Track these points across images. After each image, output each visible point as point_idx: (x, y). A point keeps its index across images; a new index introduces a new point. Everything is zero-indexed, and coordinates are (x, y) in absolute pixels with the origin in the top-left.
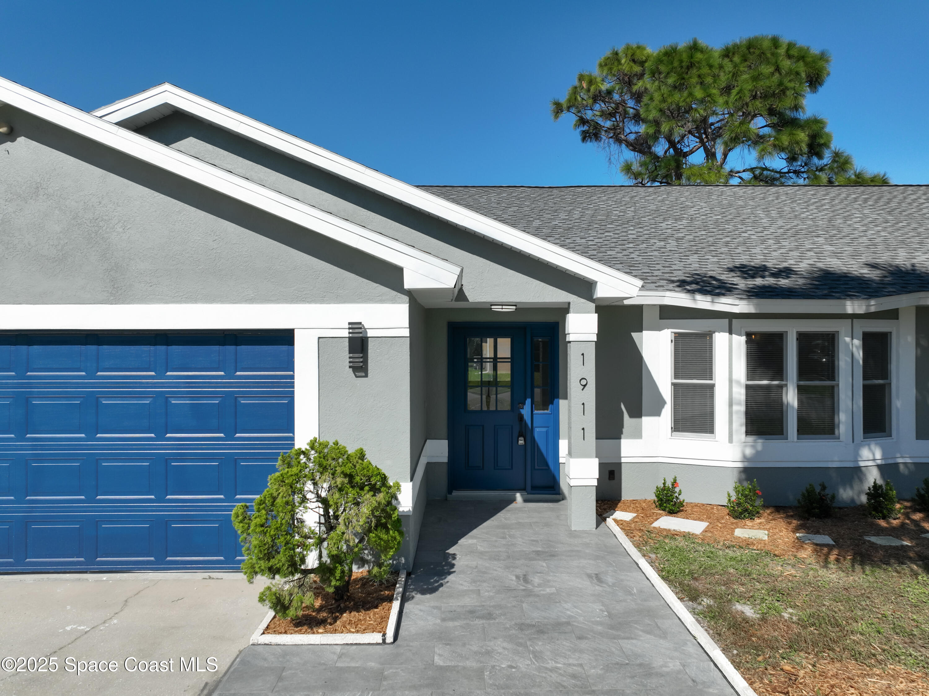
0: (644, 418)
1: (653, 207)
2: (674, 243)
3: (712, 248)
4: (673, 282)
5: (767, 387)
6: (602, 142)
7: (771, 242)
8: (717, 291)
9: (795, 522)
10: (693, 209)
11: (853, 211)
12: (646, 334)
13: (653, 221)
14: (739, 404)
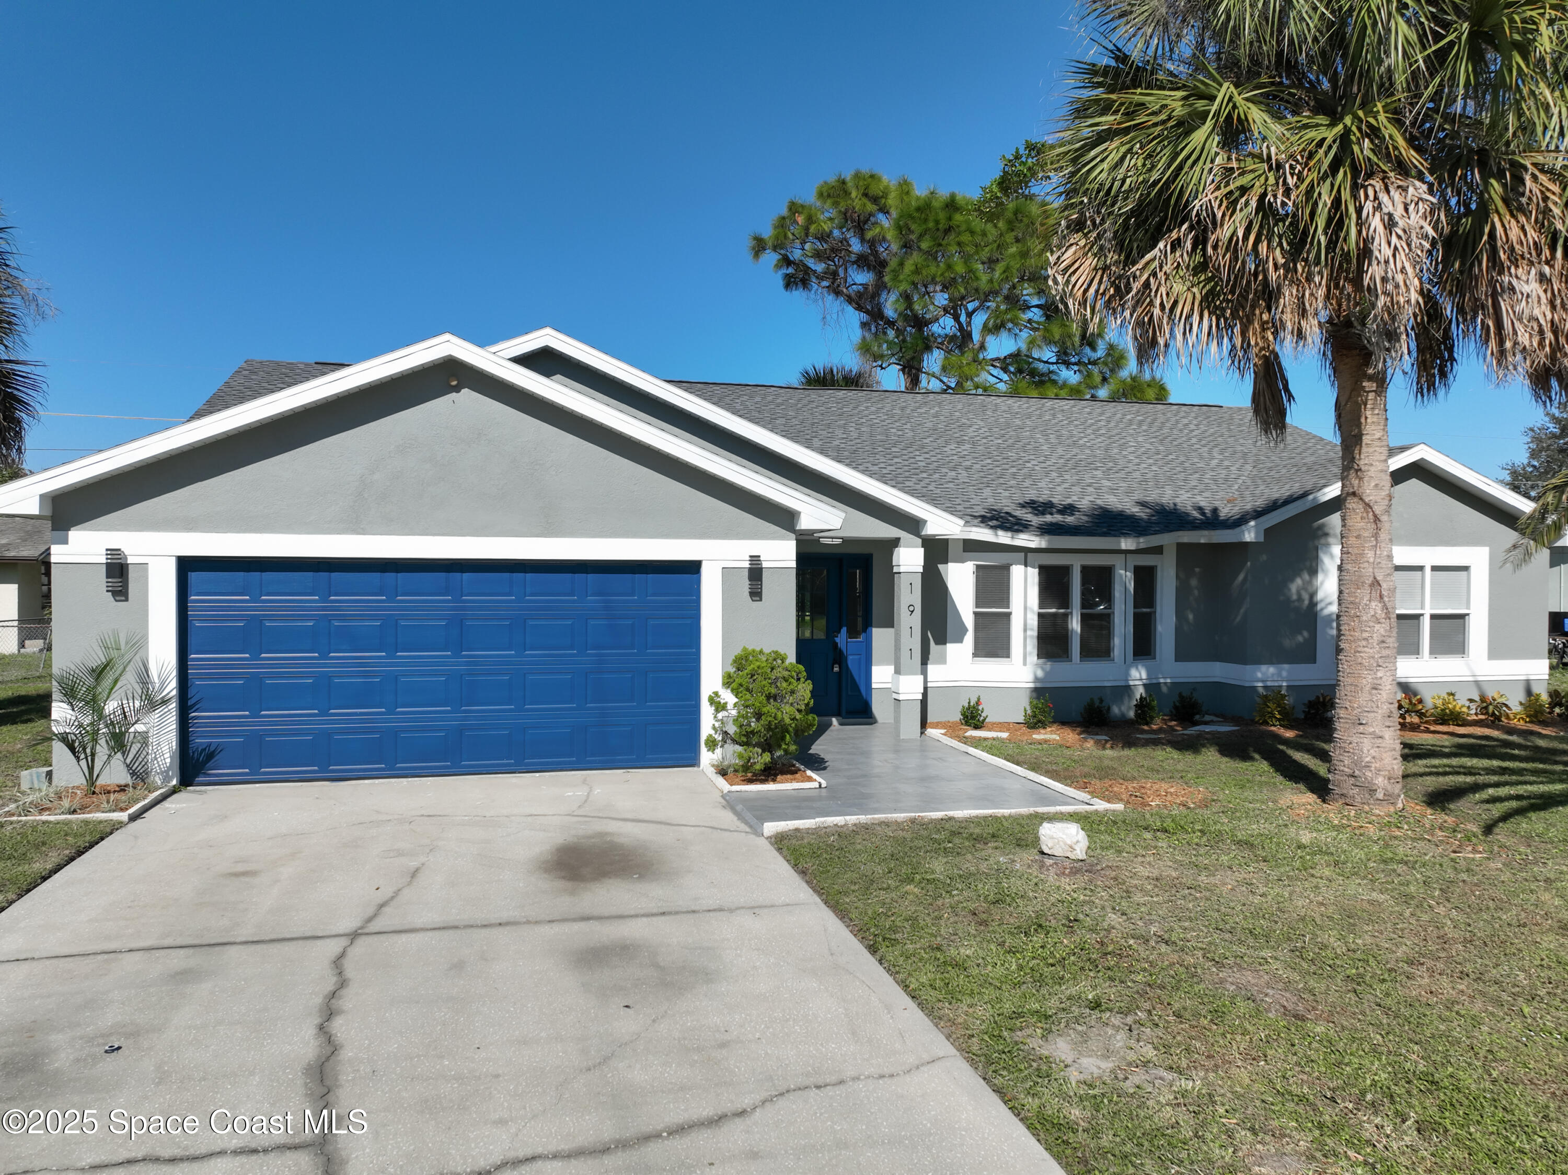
0: (949, 645)
1: (929, 425)
2: (964, 474)
3: (1001, 481)
4: (975, 517)
5: (1054, 615)
6: (813, 292)
7: (1054, 474)
8: (1016, 527)
9: (1079, 729)
10: (972, 429)
11: (1128, 438)
12: (951, 565)
13: (935, 444)
14: (1032, 630)
